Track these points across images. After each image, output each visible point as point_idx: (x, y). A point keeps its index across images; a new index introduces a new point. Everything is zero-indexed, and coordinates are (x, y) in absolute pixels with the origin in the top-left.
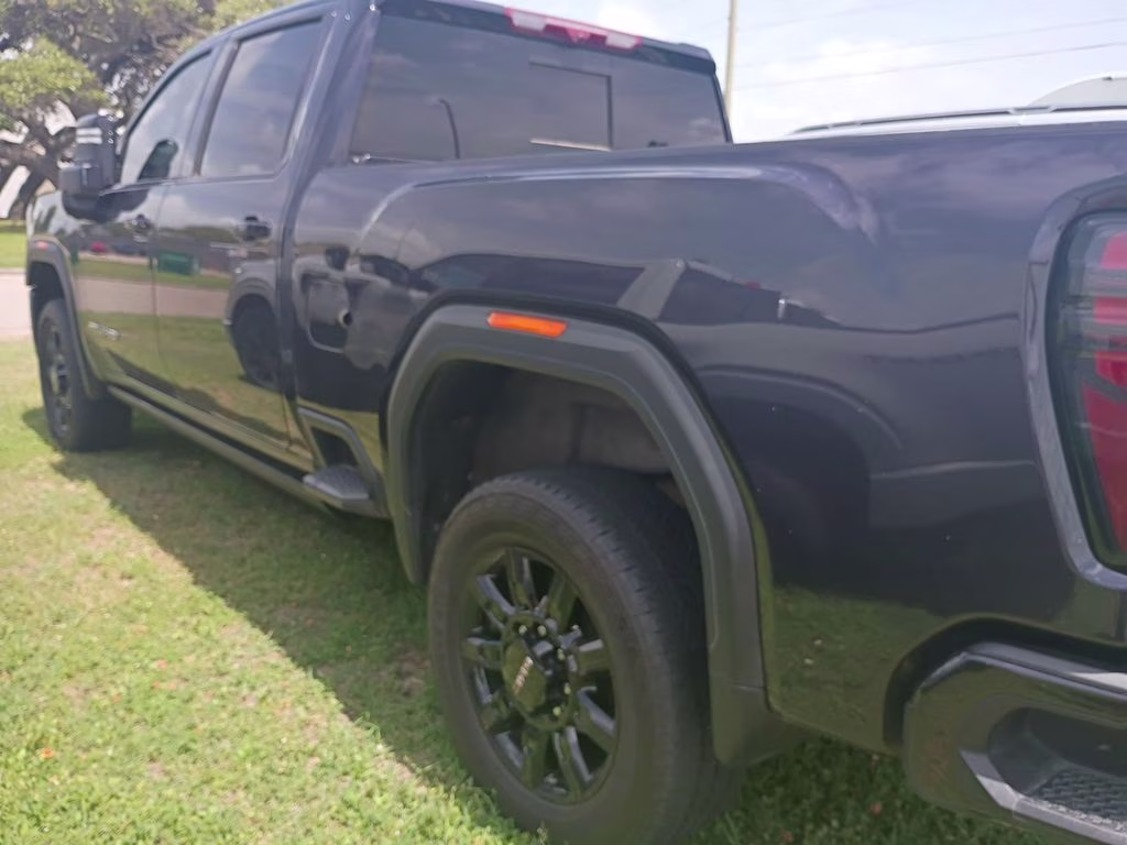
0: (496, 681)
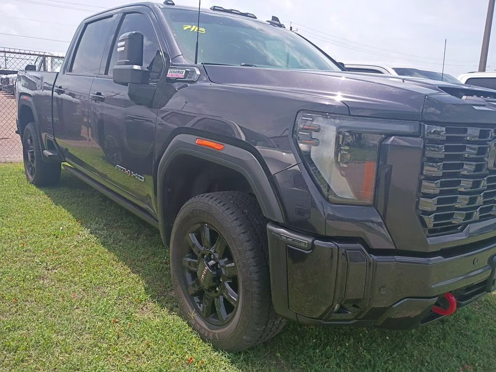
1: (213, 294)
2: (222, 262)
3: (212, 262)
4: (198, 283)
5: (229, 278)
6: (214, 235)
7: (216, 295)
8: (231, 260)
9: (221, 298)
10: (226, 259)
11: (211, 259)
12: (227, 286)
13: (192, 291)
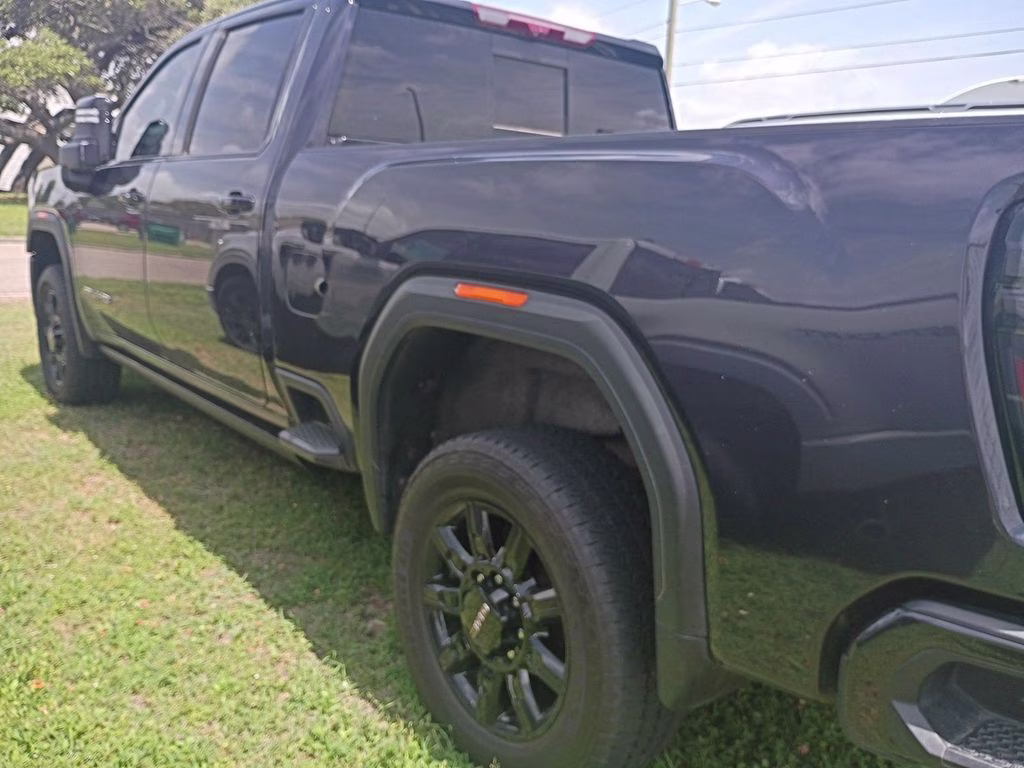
0: (454, 624)
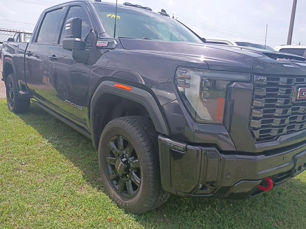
1: (125, 179)
2: (130, 159)
3: (124, 159)
4: (116, 172)
5: (135, 169)
6: (126, 143)
7: (127, 179)
8: (136, 158)
9: (130, 181)
10: (133, 157)
11: (124, 158)
12: (134, 174)
13: (112, 177)
